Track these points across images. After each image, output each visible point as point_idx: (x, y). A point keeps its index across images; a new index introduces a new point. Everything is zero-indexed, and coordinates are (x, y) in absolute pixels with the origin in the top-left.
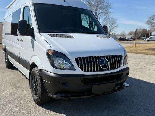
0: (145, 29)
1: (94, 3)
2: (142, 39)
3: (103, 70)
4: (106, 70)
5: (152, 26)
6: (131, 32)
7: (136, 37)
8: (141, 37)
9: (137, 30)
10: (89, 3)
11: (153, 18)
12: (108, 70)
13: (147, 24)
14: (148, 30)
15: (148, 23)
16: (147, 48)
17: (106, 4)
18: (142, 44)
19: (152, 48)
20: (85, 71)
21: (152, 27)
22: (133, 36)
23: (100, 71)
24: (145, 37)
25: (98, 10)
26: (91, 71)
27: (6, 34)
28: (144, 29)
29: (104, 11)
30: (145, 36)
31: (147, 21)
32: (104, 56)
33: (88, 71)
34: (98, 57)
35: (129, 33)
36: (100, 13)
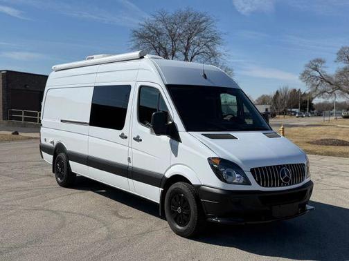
0: (297, 90)
1: (181, 32)
2: (291, 115)
3: (284, 186)
4: (287, 185)
5: (313, 85)
6: (263, 96)
7: (277, 109)
8: (289, 110)
9: (277, 93)
10: (170, 31)
11: (317, 66)
12: (290, 185)
13: (301, 79)
14: (303, 92)
15: (305, 76)
16: (311, 138)
17: (209, 35)
18: (296, 129)
19: (322, 140)
20: (263, 186)
21: (315, 88)
22: (271, 108)
23: (280, 186)
24: (297, 110)
25: (192, 48)
26: (270, 186)
27: (62, 121)
28: (295, 90)
29: (205, 49)
30: (298, 108)
31: (302, 72)
32: (284, 166)
33: (267, 186)
34: (277, 166)
35: (259, 99)
36: (196, 54)
